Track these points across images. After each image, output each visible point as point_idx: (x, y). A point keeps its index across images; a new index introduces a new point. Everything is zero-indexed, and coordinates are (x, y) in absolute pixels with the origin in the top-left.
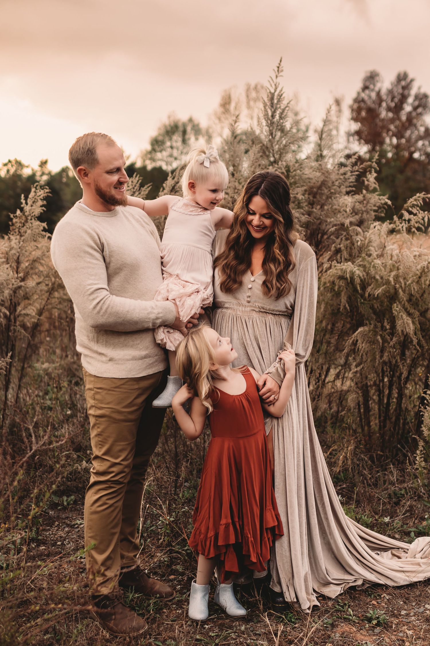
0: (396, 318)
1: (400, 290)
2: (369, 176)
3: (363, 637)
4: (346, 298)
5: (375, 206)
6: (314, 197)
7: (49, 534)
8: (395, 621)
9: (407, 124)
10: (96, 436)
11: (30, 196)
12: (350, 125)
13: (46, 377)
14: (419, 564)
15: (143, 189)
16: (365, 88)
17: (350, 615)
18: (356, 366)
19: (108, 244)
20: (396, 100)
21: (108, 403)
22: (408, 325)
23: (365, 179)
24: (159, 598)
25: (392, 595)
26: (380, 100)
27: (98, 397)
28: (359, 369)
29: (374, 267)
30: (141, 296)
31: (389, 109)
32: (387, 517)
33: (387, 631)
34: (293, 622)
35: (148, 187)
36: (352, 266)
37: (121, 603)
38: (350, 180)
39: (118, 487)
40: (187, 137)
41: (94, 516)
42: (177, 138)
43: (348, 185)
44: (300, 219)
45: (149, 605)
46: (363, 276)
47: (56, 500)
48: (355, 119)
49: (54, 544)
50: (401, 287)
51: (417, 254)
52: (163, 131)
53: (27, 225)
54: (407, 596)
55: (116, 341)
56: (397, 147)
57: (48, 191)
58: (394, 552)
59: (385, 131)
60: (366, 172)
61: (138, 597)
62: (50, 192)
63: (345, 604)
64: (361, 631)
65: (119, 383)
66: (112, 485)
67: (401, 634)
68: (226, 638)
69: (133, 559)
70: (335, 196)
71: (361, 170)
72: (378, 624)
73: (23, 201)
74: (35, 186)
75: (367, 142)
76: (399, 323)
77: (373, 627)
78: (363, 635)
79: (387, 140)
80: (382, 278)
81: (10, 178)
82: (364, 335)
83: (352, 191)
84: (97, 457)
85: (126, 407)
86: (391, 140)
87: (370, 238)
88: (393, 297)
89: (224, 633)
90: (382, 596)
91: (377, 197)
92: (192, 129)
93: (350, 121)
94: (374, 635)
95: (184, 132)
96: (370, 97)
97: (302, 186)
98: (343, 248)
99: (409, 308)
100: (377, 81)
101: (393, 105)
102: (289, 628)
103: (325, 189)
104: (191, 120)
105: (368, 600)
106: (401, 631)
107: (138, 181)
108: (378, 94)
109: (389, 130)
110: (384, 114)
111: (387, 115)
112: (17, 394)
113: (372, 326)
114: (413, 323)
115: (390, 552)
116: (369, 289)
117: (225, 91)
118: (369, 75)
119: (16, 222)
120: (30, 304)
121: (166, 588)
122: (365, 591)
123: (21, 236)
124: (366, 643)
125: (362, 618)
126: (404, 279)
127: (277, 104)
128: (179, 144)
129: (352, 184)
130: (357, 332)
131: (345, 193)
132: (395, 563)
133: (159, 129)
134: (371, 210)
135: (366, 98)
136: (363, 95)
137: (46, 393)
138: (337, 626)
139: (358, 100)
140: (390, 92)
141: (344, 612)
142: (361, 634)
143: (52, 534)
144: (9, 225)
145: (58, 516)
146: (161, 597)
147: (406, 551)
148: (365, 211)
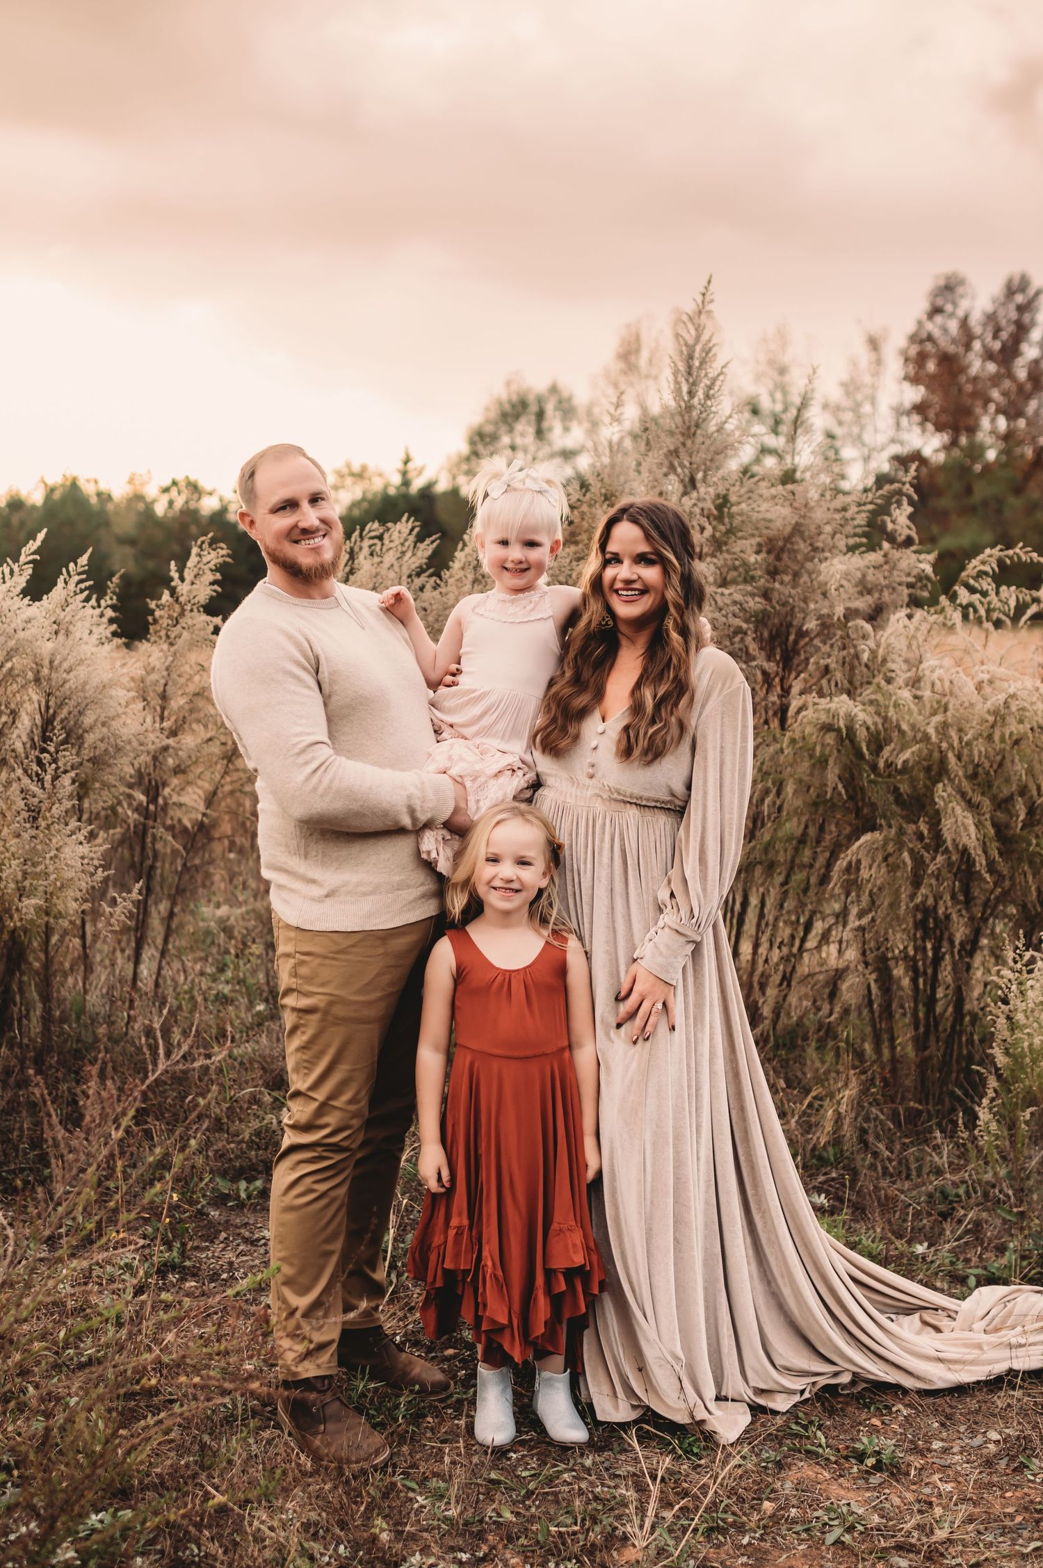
0: (942, 815)
1: (950, 755)
2: (896, 513)
3: (842, 1492)
4: (837, 771)
5: (909, 575)
6: (778, 558)
7: (207, 1257)
8: (918, 1462)
9: (1029, 387)
10: (298, 1050)
11: (190, 564)
12: (902, 391)
13: (222, 935)
14: (979, 1346)
15: (421, 546)
16: (936, 311)
17: (820, 1446)
18: (860, 915)
19: (326, 658)
20: (1004, 335)
21: (323, 985)
22: (966, 829)
23: (887, 519)
24: (418, 1393)
25: (916, 1409)
26: (967, 337)
27: (303, 971)
28: (865, 921)
29: (896, 705)
30: (396, 762)
31: (989, 355)
32: (921, 1243)
33: (897, 1481)
34: (696, 1455)
35: (432, 542)
36: (851, 703)
37: (338, 1399)
38: (856, 523)
39: (338, 1157)
40: (545, 425)
41: (290, 1216)
42: (525, 429)
43: (852, 532)
44: (745, 606)
45: (397, 1407)
46: (876, 724)
47: (224, 1186)
48: (915, 380)
49: (214, 1277)
50: (951, 746)
51: (986, 677)
52: (494, 414)
53: (183, 621)
54: (948, 1410)
55: (344, 853)
56: (1008, 437)
57: (224, 552)
58: (927, 1316)
59: (979, 403)
60: (891, 504)
61: (376, 1389)
62: (228, 556)
63: (811, 1422)
64: (841, 1480)
65: (345, 943)
66: (325, 1154)
67: (927, 1490)
68: (550, 1481)
69: (371, 1315)
70: (822, 556)
71: (879, 501)
72: (878, 1467)
73: (175, 575)
74: (199, 542)
75: (939, 428)
76: (947, 825)
77: (867, 1472)
78: (843, 1488)
79: (985, 423)
80: (913, 727)
81: (174, 518)
82: (872, 850)
83: (861, 545)
84: (297, 1094)
85: (359, 992)
86: (993, 421)
87: (889, 645)
88: (936, 770)
89: (548, 1471)
90: (894, 1409)
91: (914, 557)
92: (556, 409)
93: (900, 383)
94: (868, 1489)
95: (540, 415)
96: (945, 330)
97: (753, 535)
98: (833, 666)
99: (970, 793)
100: (962, 296)
101: (997, 346)
102: (685, 1467)
103: (800, 542)
104: (554, 389)
105: (864, 1416)
106: (927, 1484)
107: (412, 530)
108: (964, 323)
109: (988, 400)
110: (976, 365)
111: (983, 368)
112: (160, 968)
113: (893, 831)
114: (979, 825)
115: (917, 1316)
116: (886, 752)
117: (628, 326)
118: (942, 282)
119: (161, 617)
120: (189, 783)
121: (433, 1374)
122: (858, 1397)
123: (171, 644)
124: (849, 1504)
125: (845, 1453)
126: (960, 730)
127: (700, 368)
128: (530, 439)
129: (859, 530)
130: (858, 844)
131: (845, 549)
132: (928, 1342)
133: (487, 409)
134: (900, 584)
135: (937, 333)
136: (929, 326)
137: (222, 970)
138: (789, 1466)
139: (920, 339)
140: (991, 318)
141: (808, 1438)
142: (841, 1485)
143: (213, 1257)
144: (148, 623)
145: (227, 1221)
146: (423, 1390)
147: (953, 1314)
148: (887, 587)
